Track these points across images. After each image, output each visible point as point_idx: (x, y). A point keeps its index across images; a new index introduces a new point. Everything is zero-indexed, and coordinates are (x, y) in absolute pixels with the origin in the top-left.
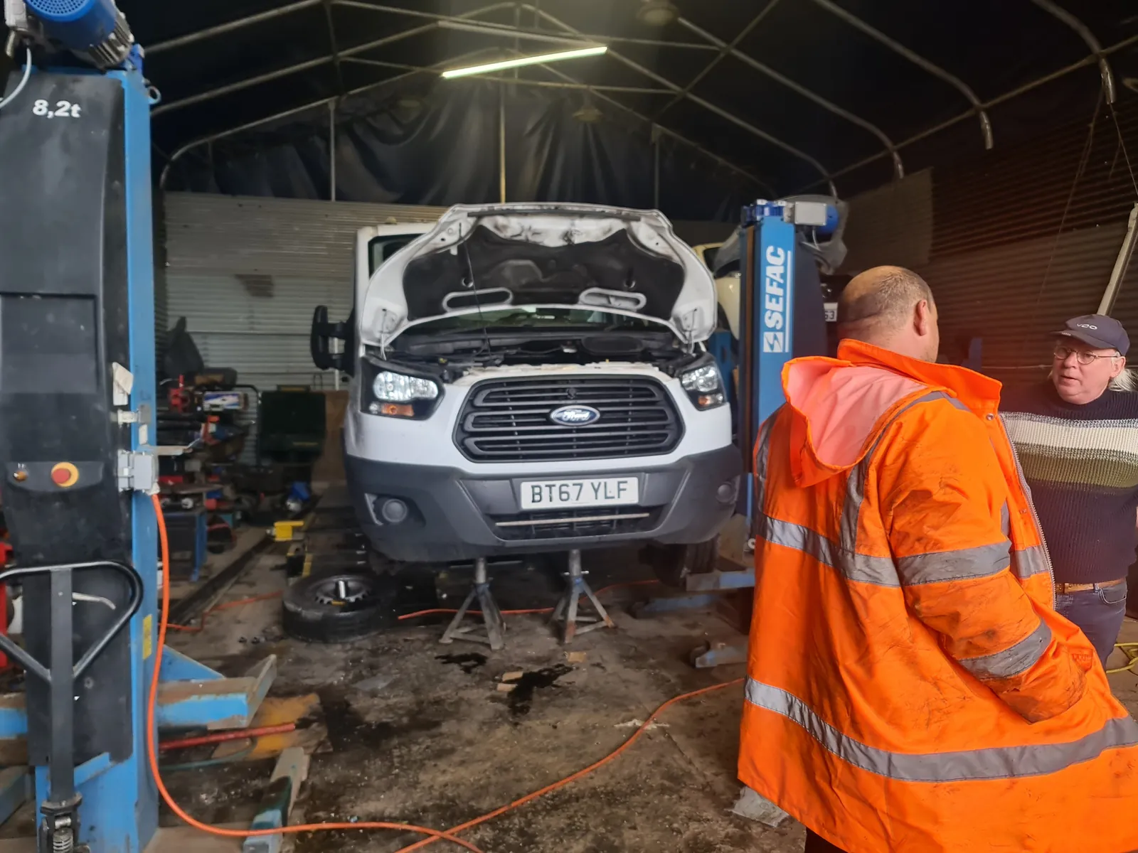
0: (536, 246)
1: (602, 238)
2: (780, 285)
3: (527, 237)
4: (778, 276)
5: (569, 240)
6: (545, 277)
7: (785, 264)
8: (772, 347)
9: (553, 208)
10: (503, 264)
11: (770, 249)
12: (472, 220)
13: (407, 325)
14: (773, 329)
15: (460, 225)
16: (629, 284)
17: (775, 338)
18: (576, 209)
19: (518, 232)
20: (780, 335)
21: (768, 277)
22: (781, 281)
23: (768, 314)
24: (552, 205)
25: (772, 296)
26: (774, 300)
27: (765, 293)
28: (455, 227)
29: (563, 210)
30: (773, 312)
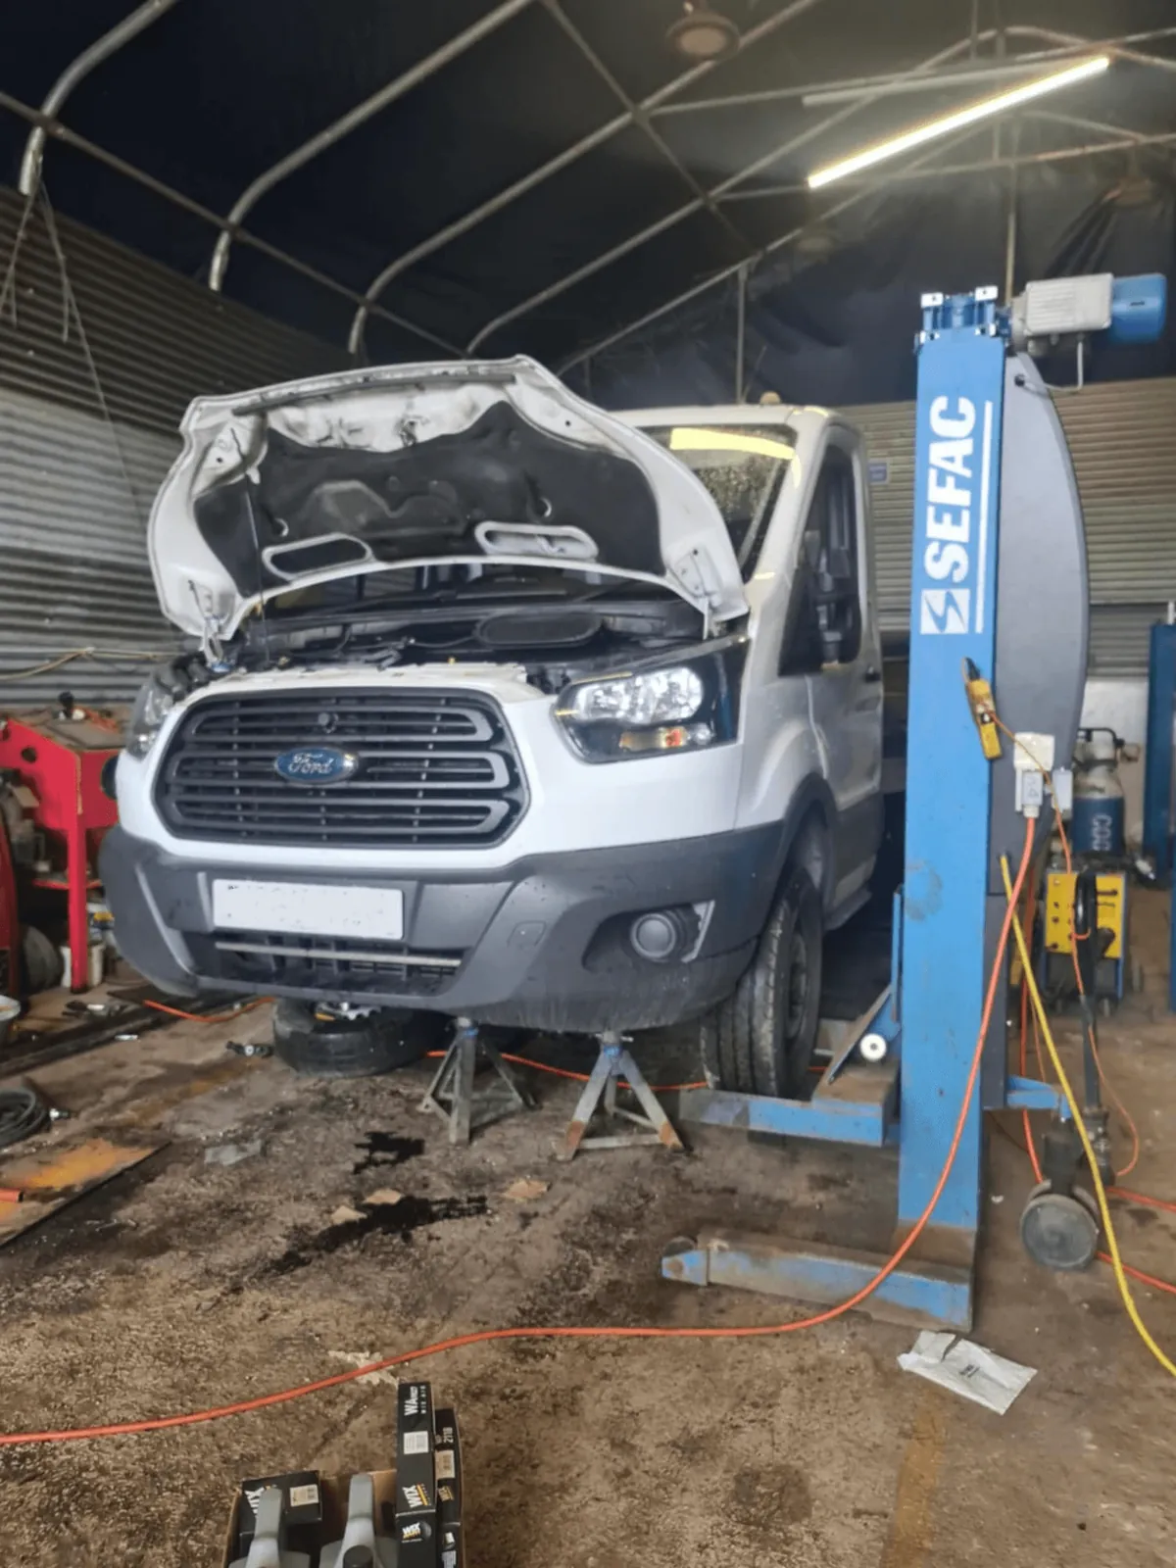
0: (361, 454)
1: (467, 425)
2: (961, 483)
3: (342, 438)
4: (959, 461)
5: (411, 436)
6: (394, 508)
7: (976, 434)
8: (941, 621)
9: (360, 380)
10: (317, 492)
11: (940, 403)
12: (248, 422)
13: (244, 605)
14: (947, 583)
15: (233, 431)
16: (542, 510)
17: (950, 601)
18: (399, 376)
19: (324, 434)
20: (962, 596)
21: (934, 467)
22: (967, 473)
23: (932, 549)
24: (355, 375)
25: (941, 509)
26: (947, 518)
27: (927, 503)
28: (225, 436)
29: (376, 381)
30: (943, 543)
